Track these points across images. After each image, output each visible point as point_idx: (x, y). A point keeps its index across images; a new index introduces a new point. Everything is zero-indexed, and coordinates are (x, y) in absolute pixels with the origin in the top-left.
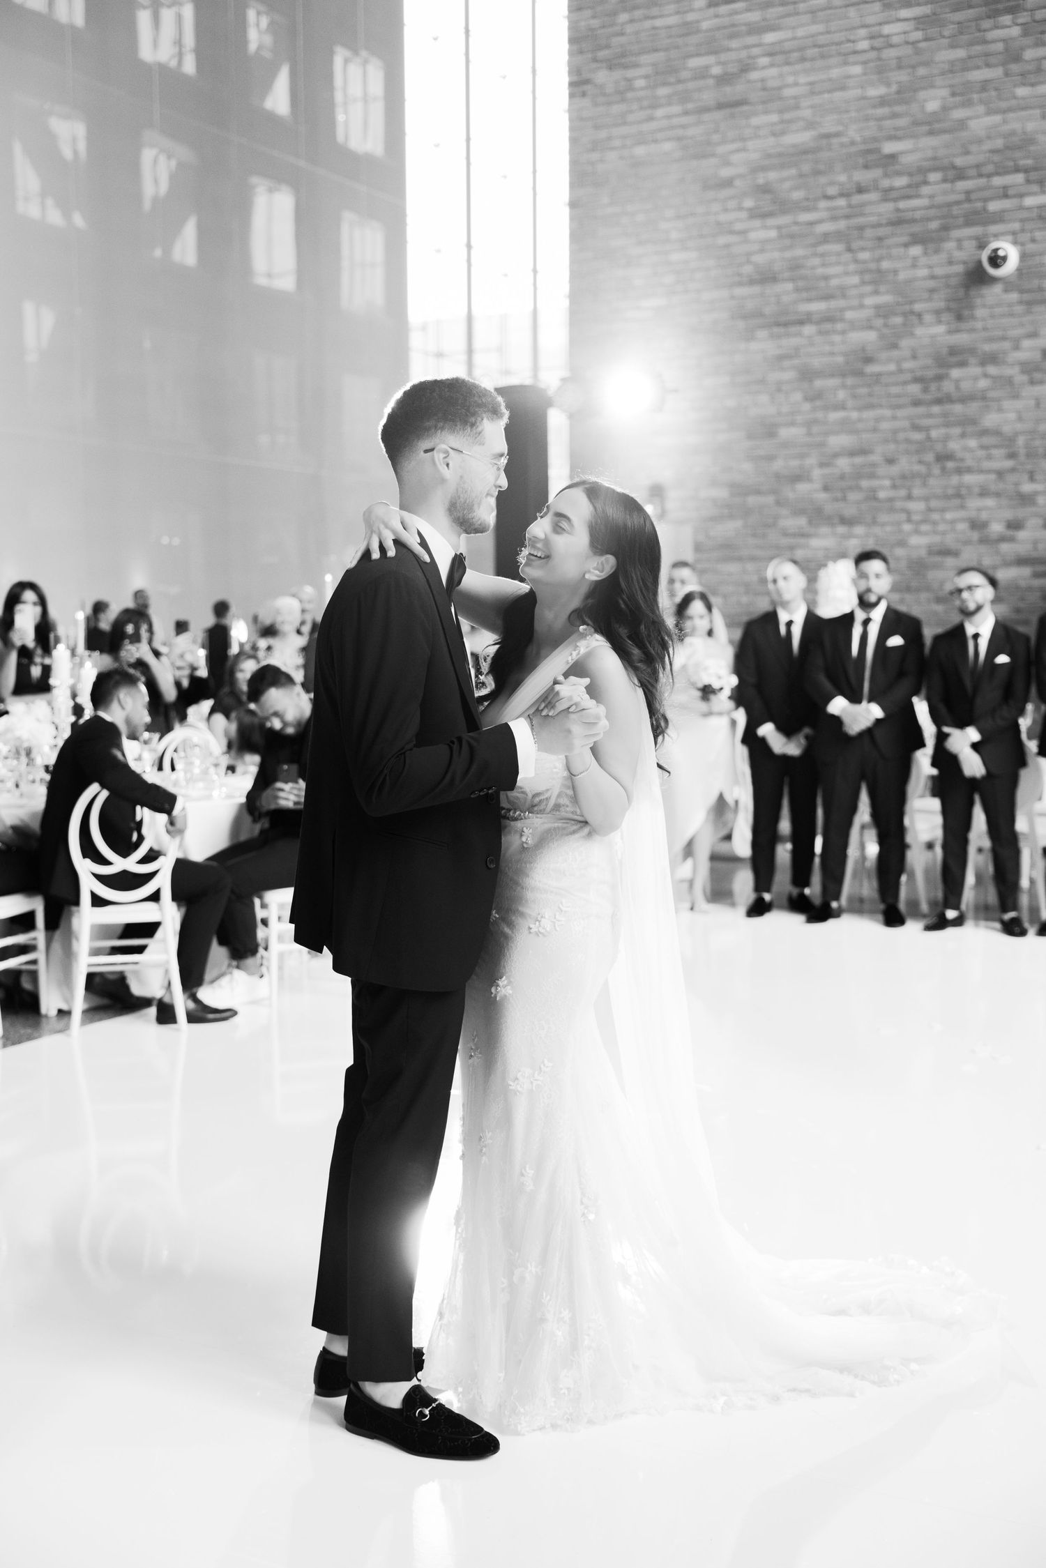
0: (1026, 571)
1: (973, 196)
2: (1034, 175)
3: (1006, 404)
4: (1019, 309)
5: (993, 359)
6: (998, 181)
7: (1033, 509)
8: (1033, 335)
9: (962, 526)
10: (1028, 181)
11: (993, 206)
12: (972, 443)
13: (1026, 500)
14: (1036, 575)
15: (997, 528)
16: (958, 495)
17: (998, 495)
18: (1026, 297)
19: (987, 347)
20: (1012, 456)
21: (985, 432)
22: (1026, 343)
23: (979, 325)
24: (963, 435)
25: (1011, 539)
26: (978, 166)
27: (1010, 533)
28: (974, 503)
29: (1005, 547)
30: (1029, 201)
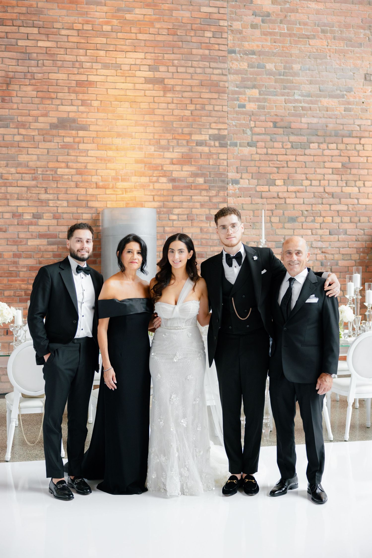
0: (44, 241)
1: (10, 36)
2: (42, 30)
3: (31, 151)
4: (37, 100)
5: (23, 125)
6: (22, 30)
7: (47, 208)
8: (46, 115)
9: (7, 216)
10: (39, 33)
11: (20, 43)
12: (13, 170)
13: (44, 203)
14: (49, 244)
15: (27, 217)
16: (6, 199)
17: (27, 199)
18: (40, 94)
19: (19, 119)
20: (35, 179)
21: (19, 165)
22: (41, 119)
23: (15, 106)
24: (7, 166)
25: (36, 224)
26: (12, 20)
27: (35, 220)
28: (14, 203)
29: (32, 228)
30: (40, 44)
